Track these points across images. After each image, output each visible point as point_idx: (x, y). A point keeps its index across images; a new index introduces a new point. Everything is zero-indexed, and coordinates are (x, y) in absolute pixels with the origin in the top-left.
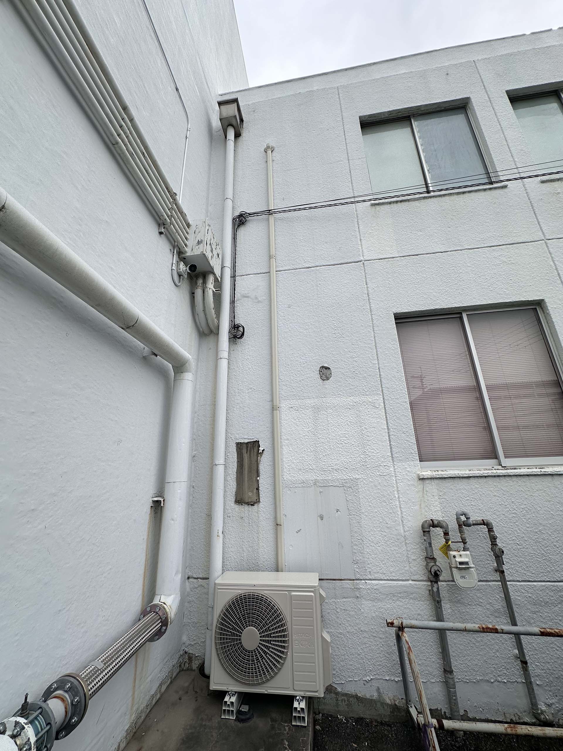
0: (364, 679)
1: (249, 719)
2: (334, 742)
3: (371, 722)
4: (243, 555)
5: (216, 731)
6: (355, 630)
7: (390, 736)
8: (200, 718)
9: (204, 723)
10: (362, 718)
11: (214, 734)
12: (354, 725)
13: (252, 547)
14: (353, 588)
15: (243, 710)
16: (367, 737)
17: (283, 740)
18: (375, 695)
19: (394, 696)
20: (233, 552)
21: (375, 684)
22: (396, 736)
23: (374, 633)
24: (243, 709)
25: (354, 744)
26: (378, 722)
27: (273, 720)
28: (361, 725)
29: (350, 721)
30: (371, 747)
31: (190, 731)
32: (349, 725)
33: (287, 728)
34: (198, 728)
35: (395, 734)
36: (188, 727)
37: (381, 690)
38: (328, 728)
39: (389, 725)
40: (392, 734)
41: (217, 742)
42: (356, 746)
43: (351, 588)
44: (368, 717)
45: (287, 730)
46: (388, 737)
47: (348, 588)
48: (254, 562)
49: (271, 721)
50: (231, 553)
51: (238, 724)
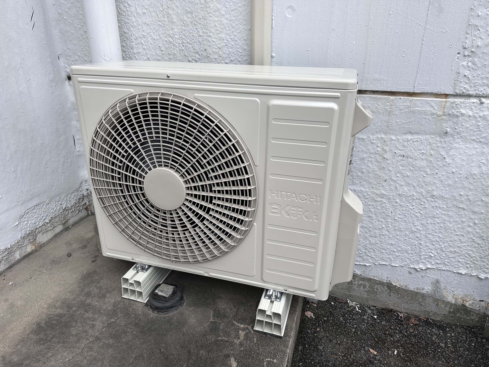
0: (412, 266)
1: (171, 307)
2: (334, 341)
3: (408, 318)
4: (171, 32)
5: (105, 318)
6: (416, 192)
7: (443, 345)
8: (86, 290)
9: (88, 301)
10: (391, 310)
11: (99, 325)
12: (375, 319)
13: (191, 13)
14: (440, 113)
15: (160, 293)
16: (398, 341)
17: (228, 356)
18: (427, 289)
19: (466, 296)
20: (148, 25)
21: (433, 276)
22: (455, 347)
23: (462, 202)
24: (162, 291)
25: (371, 350)
26: (420, 320)
27: (218, 314)
28: (388, 321)
29: (369, 311)
30: (403, 359)
31: (58, 311)
32: (365, 317)
33: (242, 334)
34: (74, 309)
35: (453, 344)
36: (59, 304)
37: (442, 286)
38: (328, 317)
39: (440, 327)
40: (446, 343)
41: (97, 339)
42: (376, 353)
43: (433, 114)
44: (403, 310)
45: (242, 338)
46: (439, 347)
47: (425, 113)
48: (197, 47)
49: (214, 316)
50: (145, 28)
51: (150, 312)
